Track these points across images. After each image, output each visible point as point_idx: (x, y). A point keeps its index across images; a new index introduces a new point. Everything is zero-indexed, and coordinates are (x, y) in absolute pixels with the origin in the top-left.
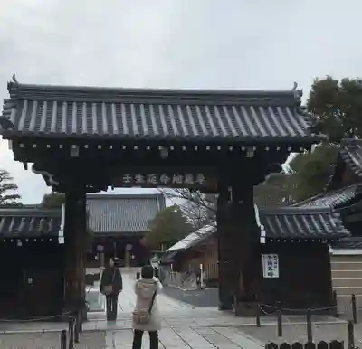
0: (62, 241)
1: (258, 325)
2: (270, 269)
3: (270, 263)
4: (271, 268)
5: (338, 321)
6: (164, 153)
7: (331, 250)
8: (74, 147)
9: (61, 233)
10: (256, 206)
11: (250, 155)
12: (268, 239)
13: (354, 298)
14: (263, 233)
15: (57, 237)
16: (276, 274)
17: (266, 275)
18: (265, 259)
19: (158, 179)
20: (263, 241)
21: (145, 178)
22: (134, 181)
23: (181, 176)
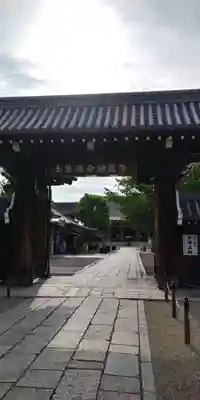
0: (7, 221)
1: (167, 299)
2: (190, 248)
3: (190, 242)
6: (91, 146)
8: (11, 142)
9: (6, 215)
10: (177, 193)
11: (169, 145)
12: (184, 221)
14: (180, 216)
15: (3, 218)
16: (195, 252)
17: (186, 253)
18: (185, 238)
19: (85, 169)
20: (180, 222)
21: (74, 168)
22: (64, 170)
23: (104, 167)
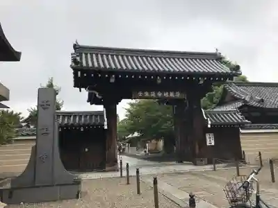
0: (106, 127)
1: (215, 170)
3: (210, 138)
4: (210, 141)
7: (241, 130)
8: (113, 76)
9: (106, 123)
11: (201, 82)
12: (211, 125)
13: (260, 154)
14: (210, 122)
15: (103, 125)
16: (213, 144)
17: (208, 144)
19: (156, 94)
20: (209, 126)
21: (150, 94)
22: (144, 95)
23: (167, 93)
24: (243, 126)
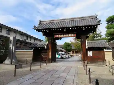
0: (46, 48)
5: (106, 67)
7: (104, 50)
9: (46, 47)
10: (86, 41)
11: (84, 29)
12: (88, 48)
14: (87, 46)
15: (45, 47)
16: (91, 55)
17: (89, 55)
18: (89, 52)
19: (63, 36)
20: (87, 48)
21: (61, 36)
22: (59, 36)
23: (68, 35)
24: (106, 48)
